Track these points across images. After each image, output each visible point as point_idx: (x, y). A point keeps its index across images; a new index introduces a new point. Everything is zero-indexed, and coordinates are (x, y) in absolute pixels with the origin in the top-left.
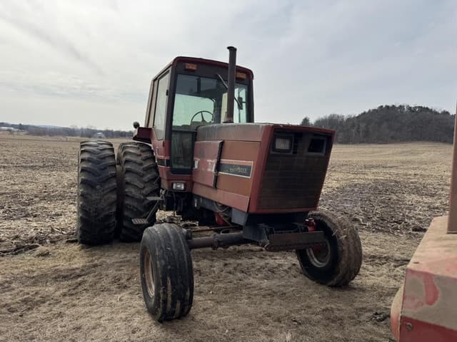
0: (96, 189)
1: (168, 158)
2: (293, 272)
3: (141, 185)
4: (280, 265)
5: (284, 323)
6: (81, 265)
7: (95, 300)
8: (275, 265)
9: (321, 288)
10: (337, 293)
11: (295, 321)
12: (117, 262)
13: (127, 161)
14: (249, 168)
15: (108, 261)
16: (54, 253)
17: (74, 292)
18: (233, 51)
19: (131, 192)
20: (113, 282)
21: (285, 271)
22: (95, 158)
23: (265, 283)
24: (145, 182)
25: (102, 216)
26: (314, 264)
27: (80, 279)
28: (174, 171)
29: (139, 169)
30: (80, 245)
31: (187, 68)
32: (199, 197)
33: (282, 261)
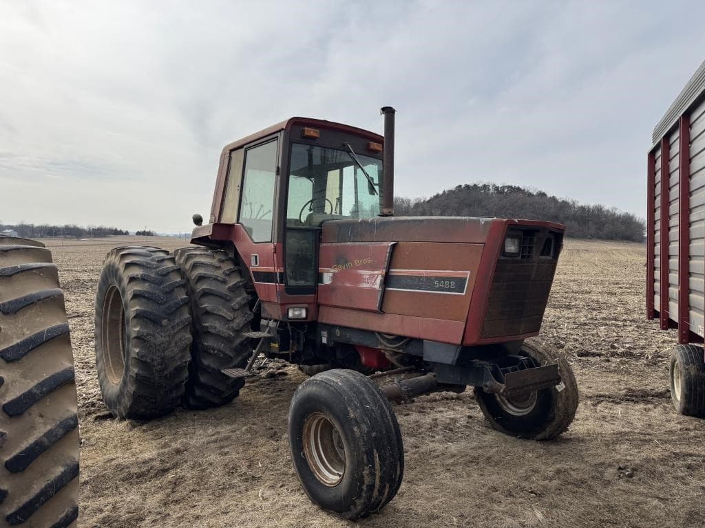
0: (161, 326)
1: (281, 270)
2: (478, 428)
3: (229, 315)
4: (454, 420)
5: (521, 497)
6: (155, 453)
7: (223, 504)
8: (448, 421)
9: (530, 444)
10: (554, 448)
11: (531, 492)
12: (208, 443)
13: (201, 278)
14: (462, 281)
15: (193, 442)
16: (88, 439)
17: (177, 496)
18: (389, 112)
19: (215, 328)
20: (230, 473)
21: (466, 427)
22: (153, 275)
23: (453, 448)
24: (235, 310)
25: (171, 369)
26: (511, 412)
27: (170, 476)
28: (290, 290)
29: (223, 289)
30: (126, 422)
31: (306, 133)
32: (330, 328)
33: (451, 414)
